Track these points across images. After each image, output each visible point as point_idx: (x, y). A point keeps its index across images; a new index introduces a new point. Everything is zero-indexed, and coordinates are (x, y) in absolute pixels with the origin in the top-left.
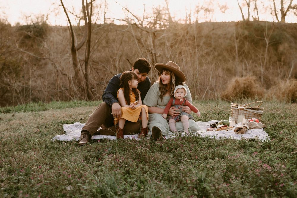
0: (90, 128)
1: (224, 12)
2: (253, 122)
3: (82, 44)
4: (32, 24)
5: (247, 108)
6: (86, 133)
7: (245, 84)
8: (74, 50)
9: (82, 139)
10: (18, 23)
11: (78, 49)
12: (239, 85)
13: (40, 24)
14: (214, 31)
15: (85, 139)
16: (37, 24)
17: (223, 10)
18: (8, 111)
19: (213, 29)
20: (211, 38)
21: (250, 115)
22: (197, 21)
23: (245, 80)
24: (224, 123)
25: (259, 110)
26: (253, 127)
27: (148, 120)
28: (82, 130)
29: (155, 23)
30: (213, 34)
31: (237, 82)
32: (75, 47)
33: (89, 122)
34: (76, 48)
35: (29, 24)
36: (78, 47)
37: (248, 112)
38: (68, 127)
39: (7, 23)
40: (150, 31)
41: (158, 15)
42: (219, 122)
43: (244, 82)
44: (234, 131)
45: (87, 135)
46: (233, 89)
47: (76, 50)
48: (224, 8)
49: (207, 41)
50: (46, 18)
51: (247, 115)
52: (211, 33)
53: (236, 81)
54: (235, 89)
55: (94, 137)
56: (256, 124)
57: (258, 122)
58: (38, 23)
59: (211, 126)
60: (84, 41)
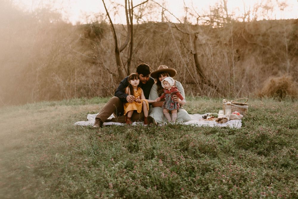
0: (101, 116)
1: (283, 10)
2: (235, 115)
3: (125, 46)
4: (92, 23)
5: (234, 104)
6: (98, 120)
7: (280, 83)
8: (117, 52)
9: (95, 124)
10: (79, 23)
11: (121, 51)
12: (274, 85)
13: (100, 23)
14: (272, 30)
15: (97, 124)
16: (96, 24)
17: (282, 7)
18: (54, 105)
19: (271, 28)
20: (269, 36)
21: (236, 110)
22: (255, 19)
23: (281, 80)
24: (213, 115)
25: (244, 105)
26: (233, 118)
27: (149, 110)
28: (96, 118)
29: (212, 21)
30: (271, 32)
31: (273, 81)
32: (118, 48)
33: (101, 112)
34: (119, 50)
35: (89, 23)
36: (121, 49)
37: (234, 107)
38: (91, 116)
39: (68, 22)
40: (190, 33)
41: (216, 13)
42: (209, 114)
43: (280, 81)
44: (216, 121)
45: (99, 122)
46: (269, 87)
47: (119, 51)
48: (283, 5)
49: (264, 39)
50: (106, 17)
51: (234, 109)
52: (269, 31)
53: (271, 81)
54: (271, 88)
55: (105, 124)
56: (236, 116)
57: (238, 114)
58: (97, 22)
59: (203, 117)
60: (126, 43)
